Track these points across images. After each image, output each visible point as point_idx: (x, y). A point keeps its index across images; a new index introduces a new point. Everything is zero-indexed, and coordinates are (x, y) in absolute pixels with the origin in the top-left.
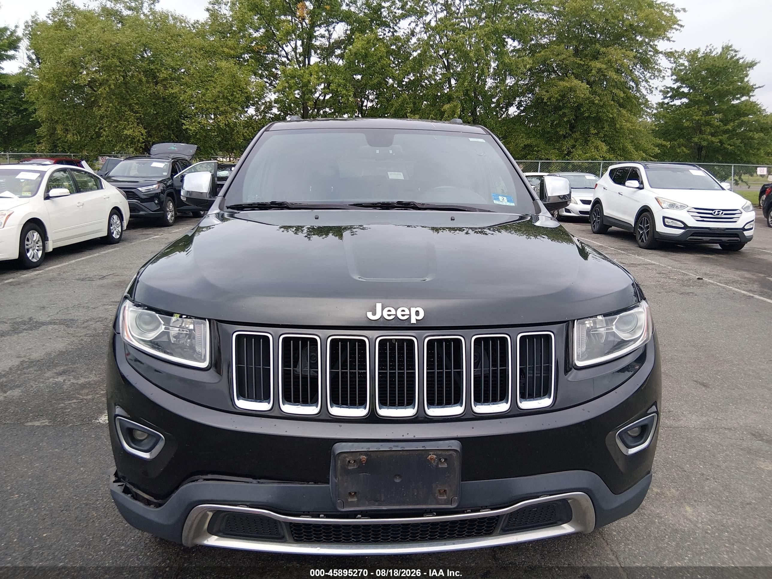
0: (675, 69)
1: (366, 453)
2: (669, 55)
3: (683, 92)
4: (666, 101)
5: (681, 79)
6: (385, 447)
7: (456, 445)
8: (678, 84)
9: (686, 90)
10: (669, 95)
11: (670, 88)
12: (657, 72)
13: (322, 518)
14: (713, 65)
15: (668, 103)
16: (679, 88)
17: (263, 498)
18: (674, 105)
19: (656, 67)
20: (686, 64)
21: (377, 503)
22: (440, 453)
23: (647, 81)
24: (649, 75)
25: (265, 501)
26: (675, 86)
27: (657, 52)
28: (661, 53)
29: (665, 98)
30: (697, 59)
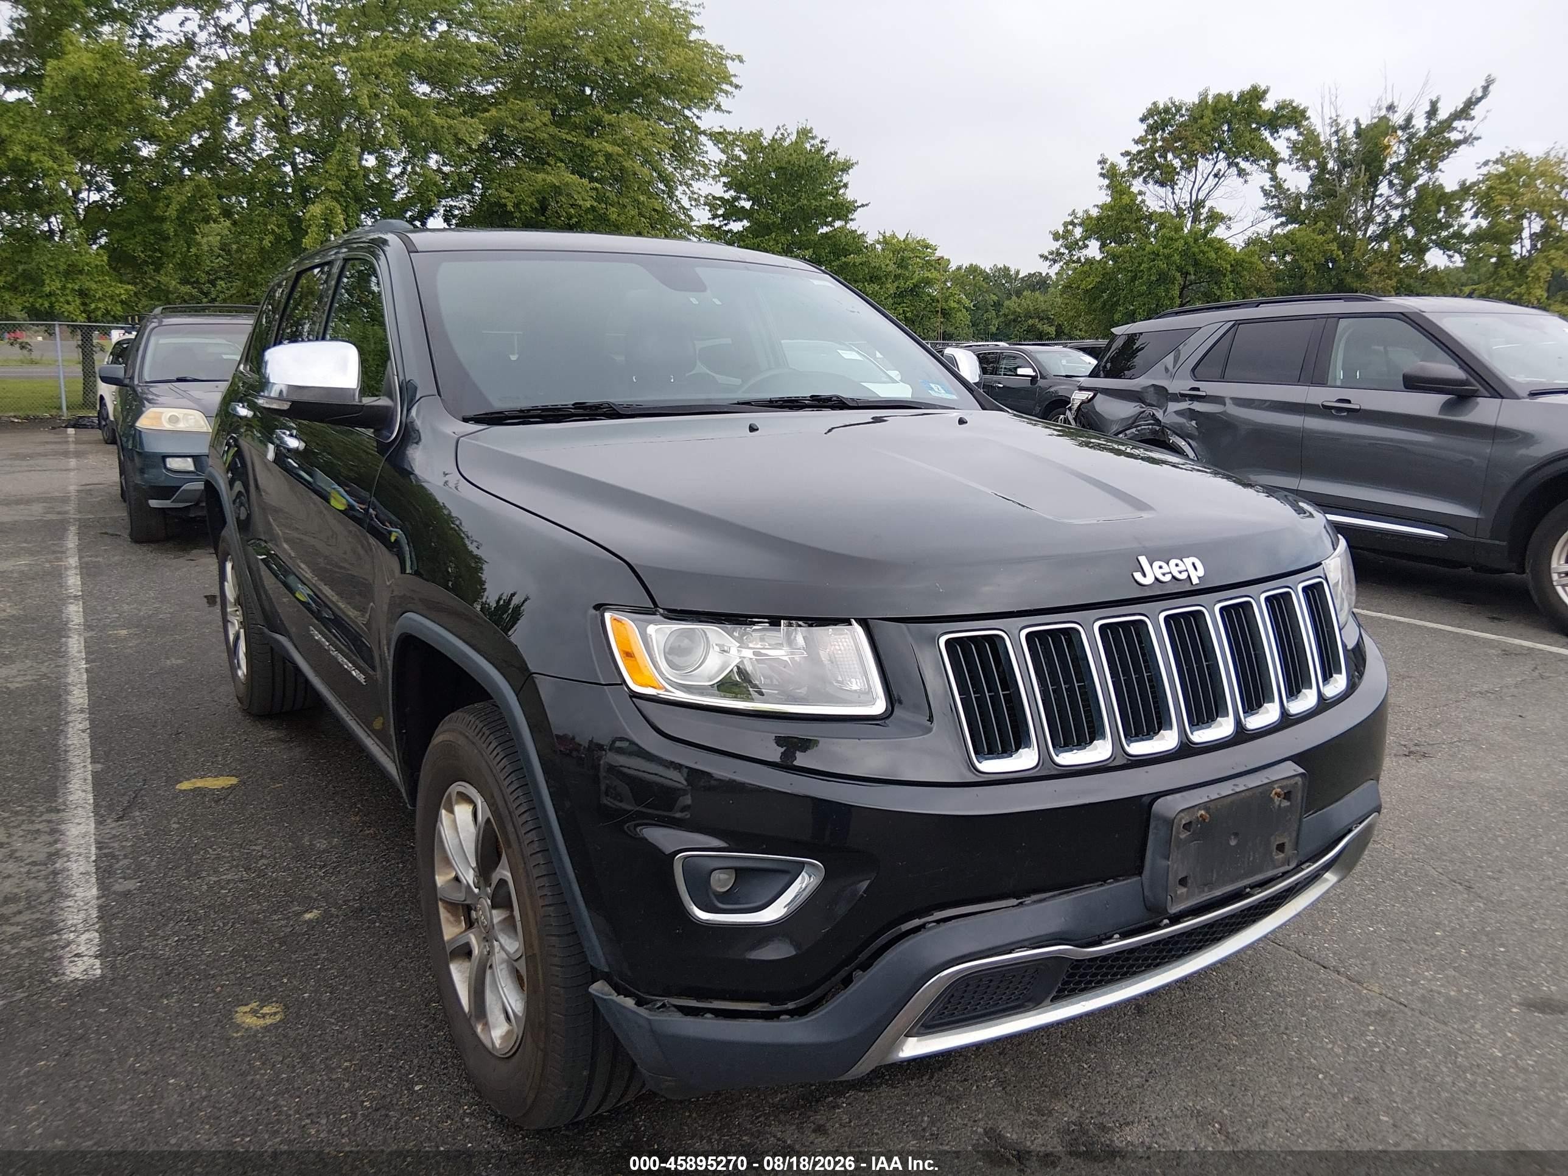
0: (726, 165)
1: (1205, 806)
2: (718, 137)
3: (743, 207)
4: (717, 223)
5: (738, 185)
6: (1226, 789)
7: (1292, 769)
8: (732, 193)
9: (747, 205)
10: (720, 212)
11: (721, 199)
12: (702, 172)
13: (1166, 926)
14: (789, 162)
15: (720, 227)
16: (736, 199)
17: (1053, 925)
18: (730, 231)
19: (697, 159)
20: (744, 157)
21: (1206, 889)
22: (1285, 783)
23: (689, 186)
24: (689, 172)
25: (1058, 930)
26: (727, 196)
27: (696, 130)
28: (704, 133)
29: (715, 217)
30: (763, 149)
